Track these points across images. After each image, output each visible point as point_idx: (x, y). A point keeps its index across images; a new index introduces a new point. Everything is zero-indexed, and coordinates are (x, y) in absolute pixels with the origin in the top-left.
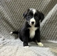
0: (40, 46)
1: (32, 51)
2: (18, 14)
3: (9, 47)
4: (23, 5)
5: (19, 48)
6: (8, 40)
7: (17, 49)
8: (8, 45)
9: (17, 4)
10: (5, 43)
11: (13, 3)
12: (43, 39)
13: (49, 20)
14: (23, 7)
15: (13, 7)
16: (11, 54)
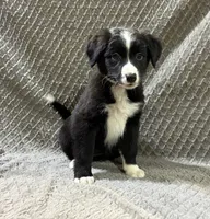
0: (134, 176)
1: (104, 196)
2: (53, 60)
3: (20, 179)
4: (73, 28)
5: (59, 184)
6: (18, 156)
7: (52, 190)
8: (18, 174)
9: (52, 22)
10: (7, 165)
11: (38, 21)
12: (144, 153)
13: (169, 86)
14: (74, 37)
15: (38, 33)
16: (27, 207)
